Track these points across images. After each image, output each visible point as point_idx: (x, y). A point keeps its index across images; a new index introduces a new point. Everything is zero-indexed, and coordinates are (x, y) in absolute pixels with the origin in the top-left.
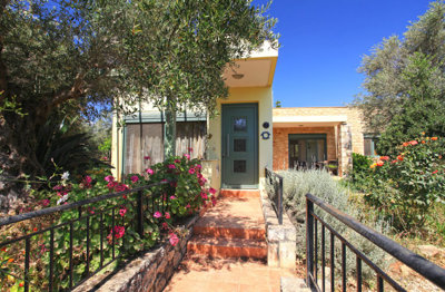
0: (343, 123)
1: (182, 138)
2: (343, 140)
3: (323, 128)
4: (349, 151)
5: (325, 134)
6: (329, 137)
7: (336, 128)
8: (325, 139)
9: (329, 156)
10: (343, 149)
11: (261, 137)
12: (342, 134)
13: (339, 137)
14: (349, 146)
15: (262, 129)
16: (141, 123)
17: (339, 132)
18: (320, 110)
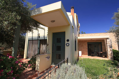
0: (108, 38)
1: (44, 45)
2: (108, 45)
3: (100, 40)
4: (111, 49)
5: (101, 42)
6: (102, 43)
7: (105, 40)
8: (101, 44)
9: (103, 50)
10: (108, 48)
11: (66, 45)
12: (108, 42)
13: (107, 43)
14: (111, 47)
15: (66, 42)
16: (32, 40)
17: (106, 41)
18: (99, 34)
